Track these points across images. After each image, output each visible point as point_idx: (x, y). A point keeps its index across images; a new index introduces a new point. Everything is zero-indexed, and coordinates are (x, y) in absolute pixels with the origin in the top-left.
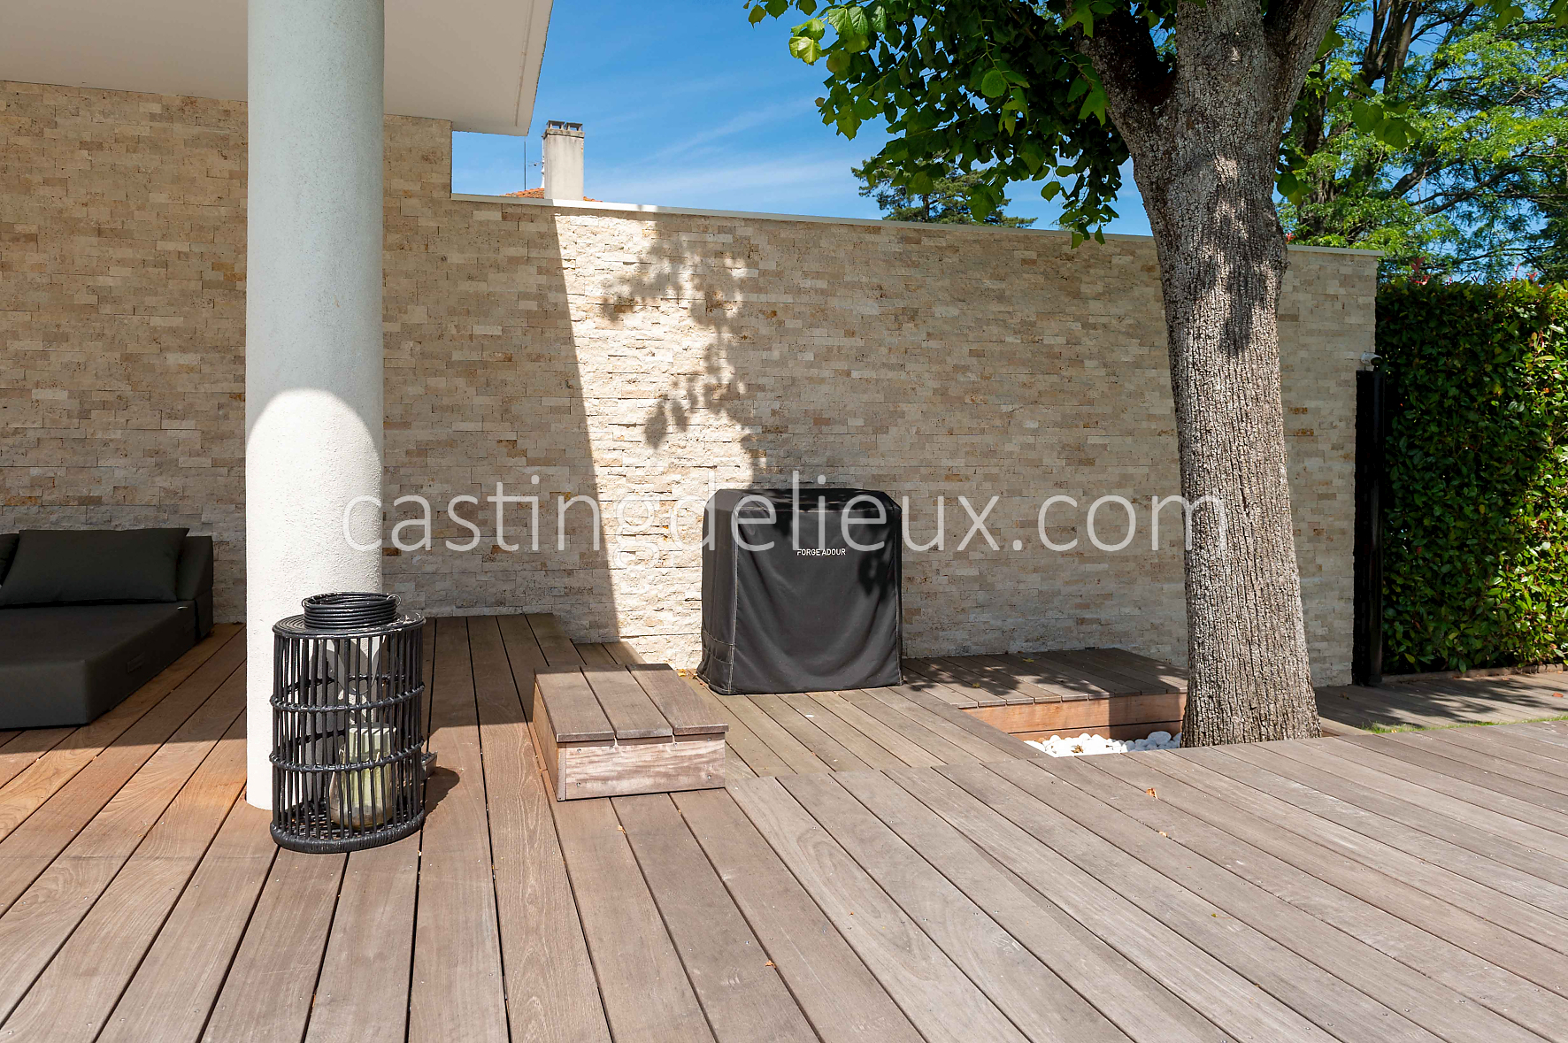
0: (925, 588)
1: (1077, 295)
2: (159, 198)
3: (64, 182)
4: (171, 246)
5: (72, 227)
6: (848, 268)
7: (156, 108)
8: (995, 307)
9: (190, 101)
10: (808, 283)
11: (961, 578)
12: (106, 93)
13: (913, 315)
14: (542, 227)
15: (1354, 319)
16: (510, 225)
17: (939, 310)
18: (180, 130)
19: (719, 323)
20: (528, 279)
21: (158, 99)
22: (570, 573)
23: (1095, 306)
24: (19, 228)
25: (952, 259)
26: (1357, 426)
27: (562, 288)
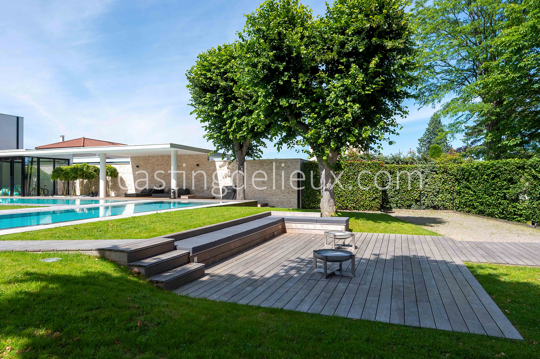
1: (263, 166)
2: (188, 163)
8: (254, 167)
12: (185, 155)
15: (297, 166)
16: (212, 163)
20: (213, 167)
23: (265, 167)
25: (250, 163)
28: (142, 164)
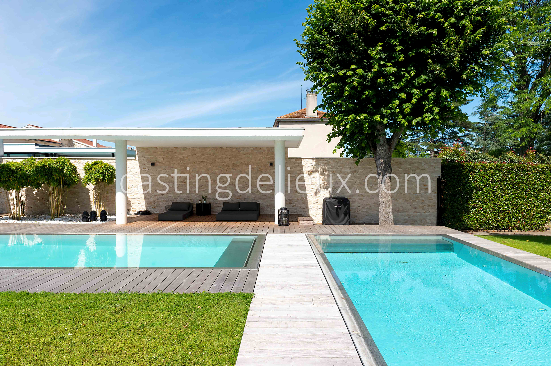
0: (358, 212)
2: (252, 160)
3: (242, 159)
4: (254, 166)
5: (243, 164)
6: (345, 165)
7: (252, 149)
9: (256, 148)
10: (339, 167)
11: (364, 211)
12: (247, 147)
13: (356, 171)
14: (300, 161)
15: (437, 169)
16: (296, 161)
17: (360, 171)
18: (255, 151)
19: (324, 174)
20: (299, 168)
21: (252, 147)
22: (304, 209)
24: (237, 165)
26: (437, 187)
27: (303, 170)
28: (161, 160)
